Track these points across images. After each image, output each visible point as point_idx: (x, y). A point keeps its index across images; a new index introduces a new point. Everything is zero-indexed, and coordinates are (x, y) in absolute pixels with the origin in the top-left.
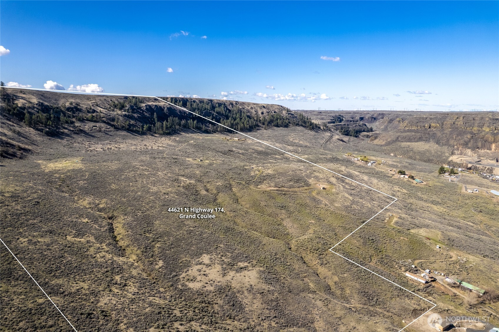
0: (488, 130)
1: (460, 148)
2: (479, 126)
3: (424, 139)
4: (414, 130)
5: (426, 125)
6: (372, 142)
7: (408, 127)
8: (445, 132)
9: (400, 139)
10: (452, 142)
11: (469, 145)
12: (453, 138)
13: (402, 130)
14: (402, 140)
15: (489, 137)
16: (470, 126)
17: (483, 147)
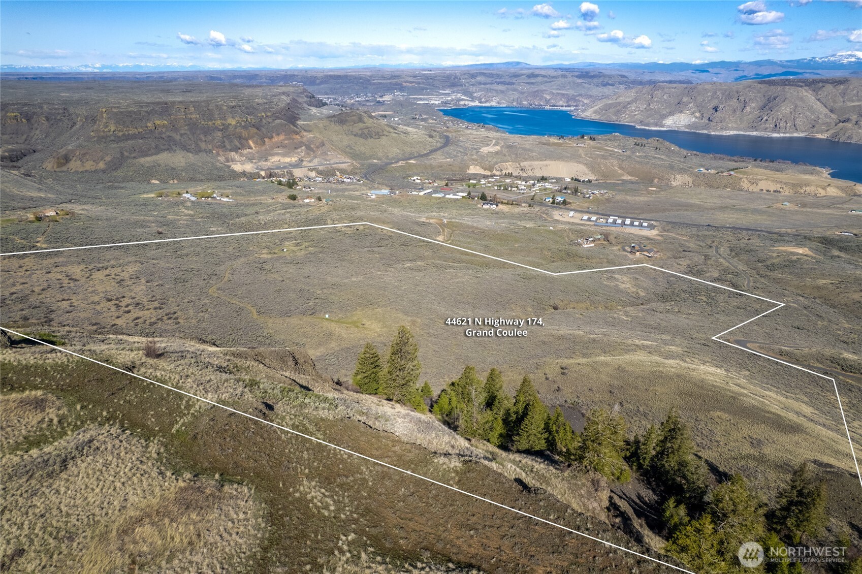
0: (234, 123)
1: (221, 153)
2: (221, 119)
3: (162, 147)
4: (135, 134)
5: (149, 125)
6: (65, 169)
7: (119, 131)
8: (183, 132)
9: (126, 154)
10: (203, 145)
11: (228, 147)
12: (201, 139)
13: (112, 138)
14: (133, 155)
15: (241, 132)
16: (211, 120)
17: (243, 147)
